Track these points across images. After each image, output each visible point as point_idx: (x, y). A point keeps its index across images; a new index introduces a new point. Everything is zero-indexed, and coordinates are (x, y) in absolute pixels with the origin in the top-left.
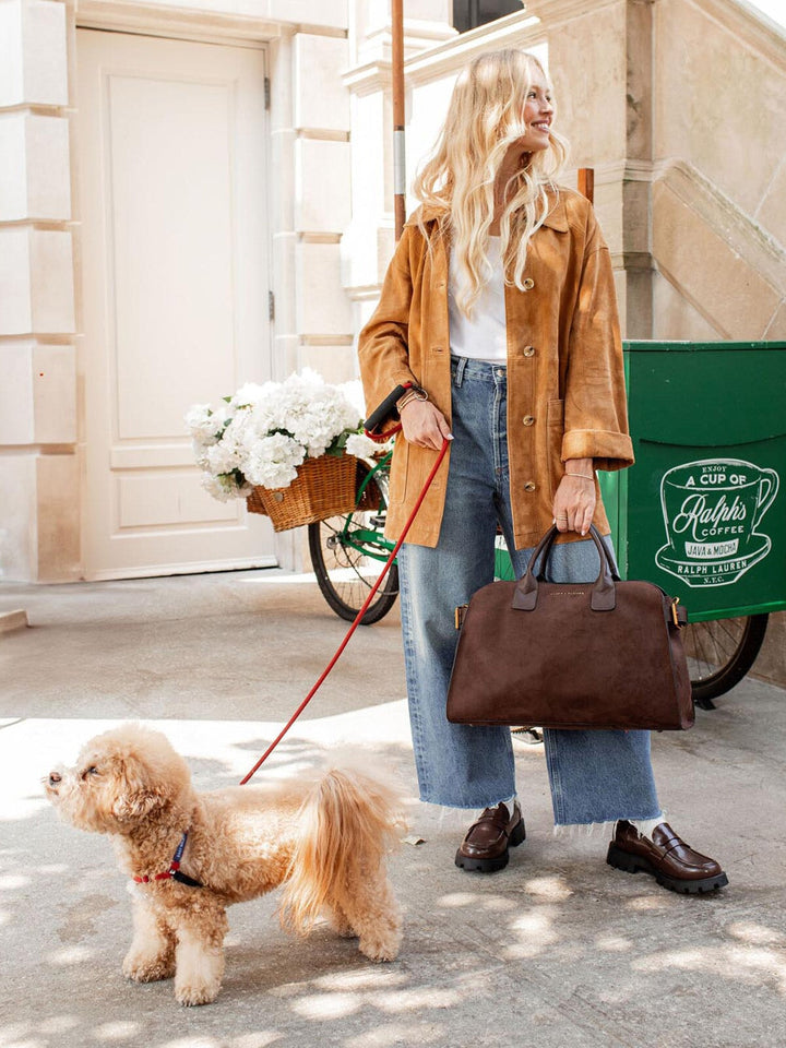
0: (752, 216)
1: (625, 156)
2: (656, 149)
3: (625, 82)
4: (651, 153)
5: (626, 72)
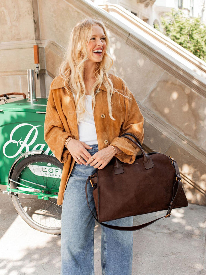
1: (35, 39)
2: (41, 36)
3: (33, 16)
4: (40, 37)
5: (33, 12)
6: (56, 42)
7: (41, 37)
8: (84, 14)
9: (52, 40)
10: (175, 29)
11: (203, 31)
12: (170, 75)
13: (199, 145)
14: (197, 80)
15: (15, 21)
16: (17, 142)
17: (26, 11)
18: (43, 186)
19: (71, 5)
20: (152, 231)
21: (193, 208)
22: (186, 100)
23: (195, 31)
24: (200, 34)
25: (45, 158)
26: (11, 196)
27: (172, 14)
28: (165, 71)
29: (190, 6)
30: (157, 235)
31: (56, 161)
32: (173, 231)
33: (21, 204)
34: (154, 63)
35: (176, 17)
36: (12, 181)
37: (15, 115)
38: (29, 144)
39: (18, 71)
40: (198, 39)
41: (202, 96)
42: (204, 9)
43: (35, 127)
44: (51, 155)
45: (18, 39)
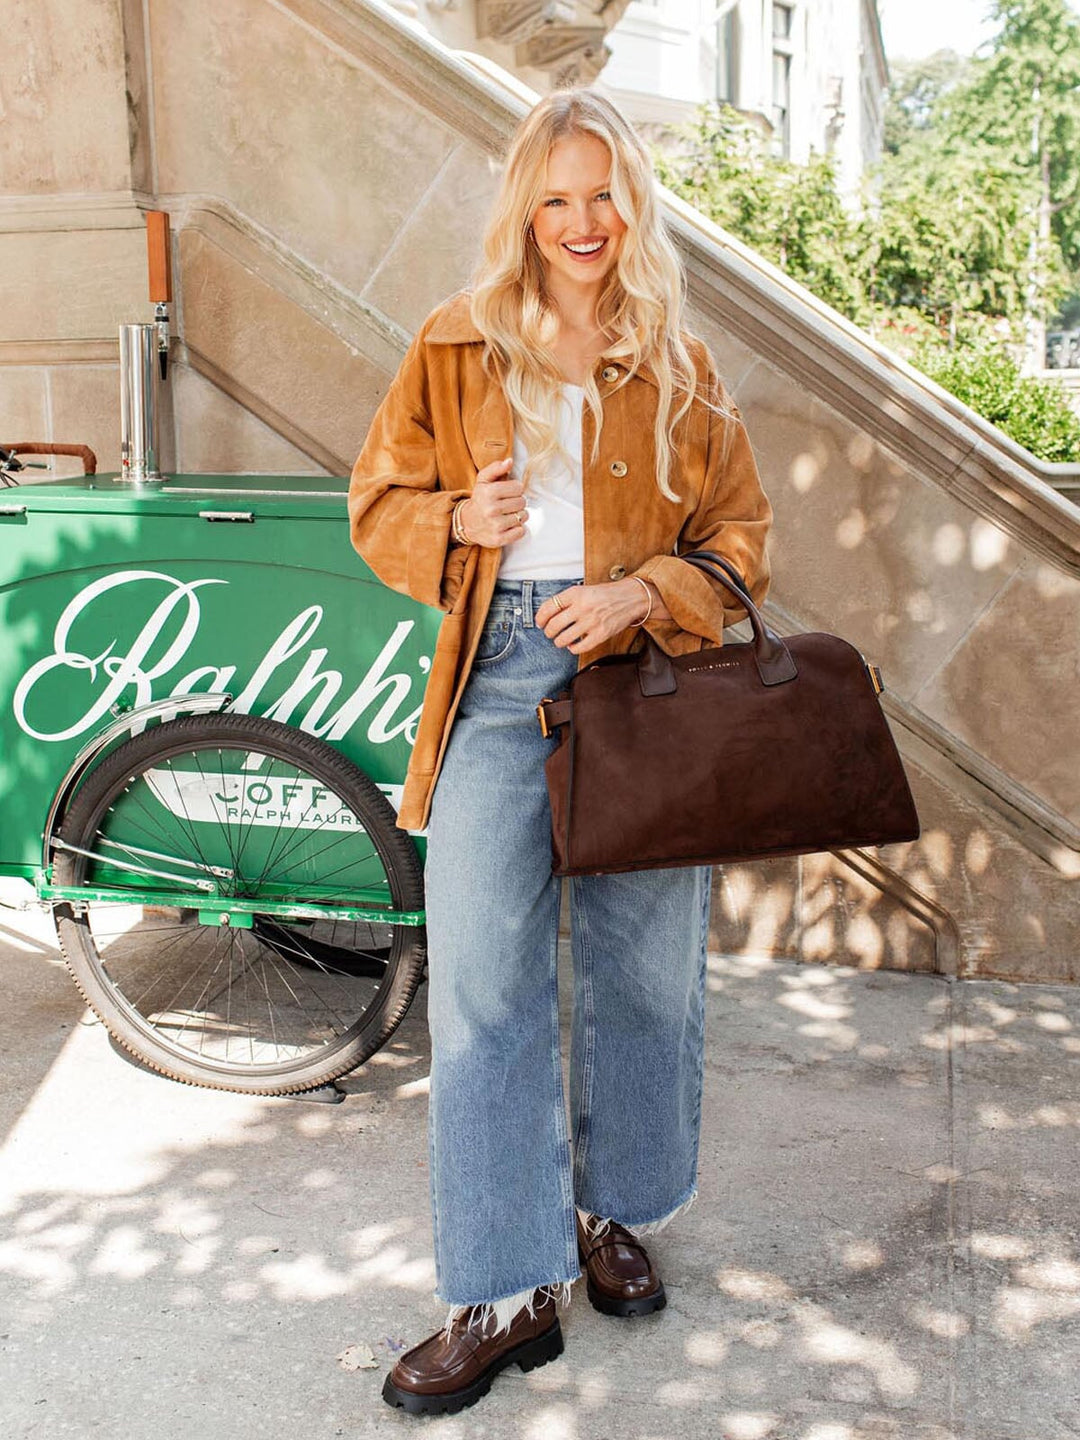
0: (358, 294)
1: (130, 186)
2: (159, 178)
3: (123, 71)
4: (151, 182)
5: (123, 55)
6: (232, 208)
7: (155, 182)
8: (380, 79)
9: (215, 198)
10: (717, 208)
11: (853, 228)
12: (783, 376)
13: (906, 699)
14: (904, 401)
15: (27, 96)
16: (90, 664)
17: (86, 48)
18: (218, 871)
19: (316, 33)
20: (715, 1066)
21: (876, 984)
22: (853, 494)
23: (817, 226)
24: (842, 238)
25: (241, 728)
26: (57, 924)
27: (703, 129)
28: (760, 358)
29: (774, 105)
30: (743, 1079)
31: (294, 743)
32: (809, 1065)
33: (102, 961)
34: (706, 320)
35: (720, 145)
36: (62, 851)
37: (80, 529)
38: (153, 670)
39: (41, 343)
40: (830, 262)
41: (922, 477)
42: (839, 122)
43: (185, 589)
44: (266, 715)
45: (44, 185)
